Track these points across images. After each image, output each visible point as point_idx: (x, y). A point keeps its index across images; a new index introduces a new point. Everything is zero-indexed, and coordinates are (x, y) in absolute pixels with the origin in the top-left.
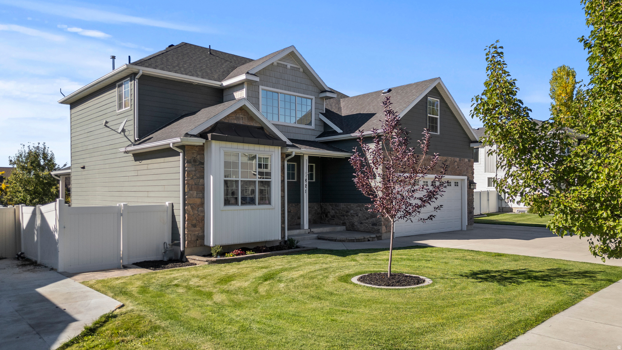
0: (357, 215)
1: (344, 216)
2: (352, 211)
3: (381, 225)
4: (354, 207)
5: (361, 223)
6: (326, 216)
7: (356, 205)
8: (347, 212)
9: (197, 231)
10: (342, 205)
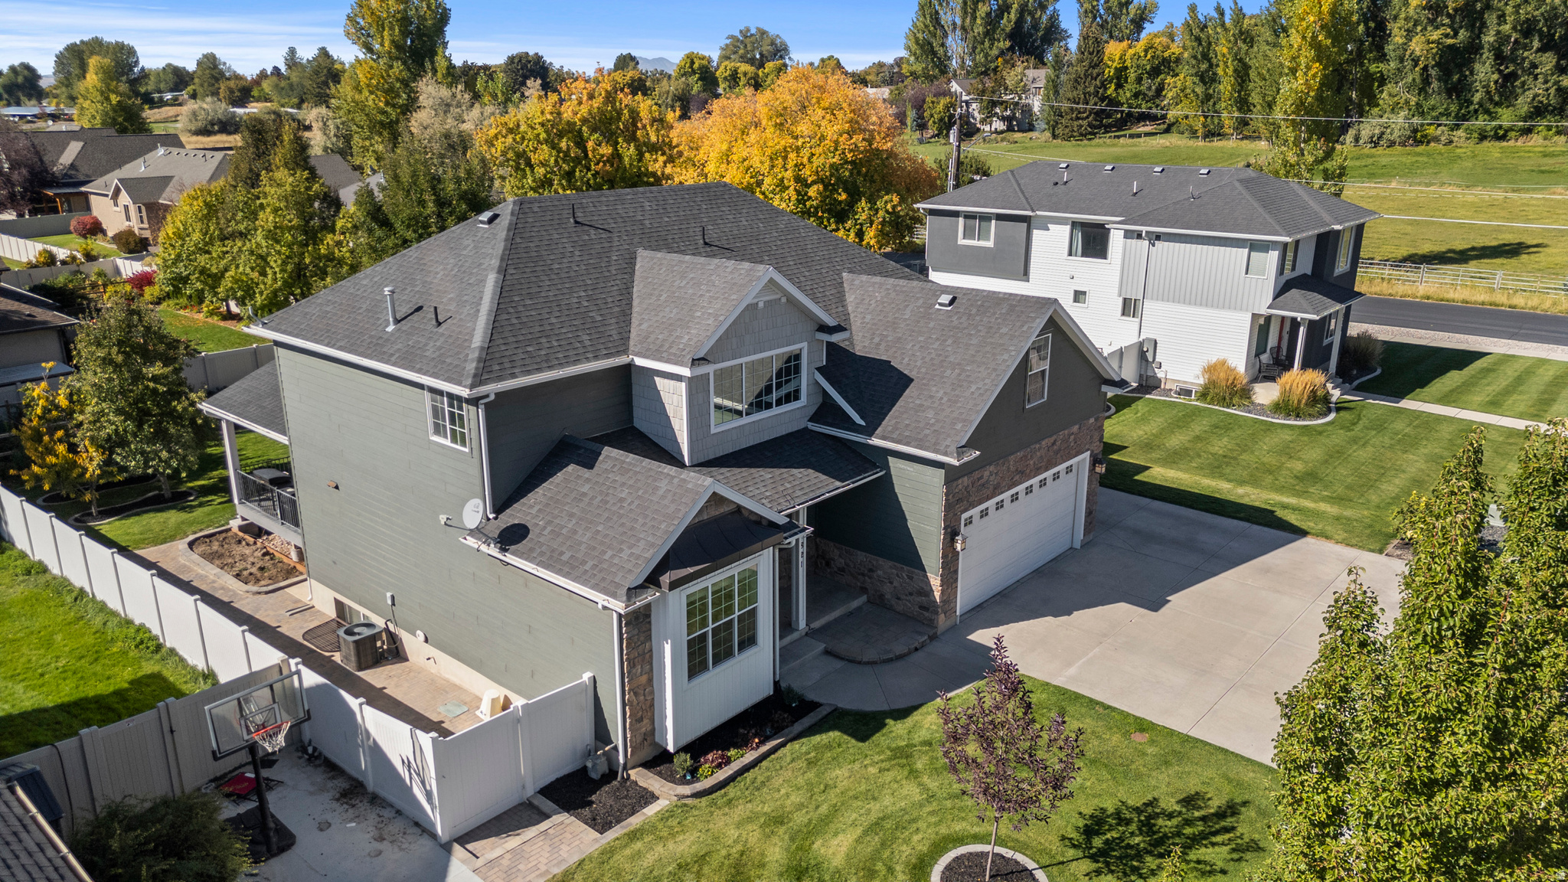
0: (891, 583)
1: (863, 575)
2: (880, 572)
3: (937, 613)
4: (885, 567)
5: (899, 599)
6: (828, 564)
7: (890, 563)
8: (871, 570)
9: (645, 726)
10: (861, 556)
